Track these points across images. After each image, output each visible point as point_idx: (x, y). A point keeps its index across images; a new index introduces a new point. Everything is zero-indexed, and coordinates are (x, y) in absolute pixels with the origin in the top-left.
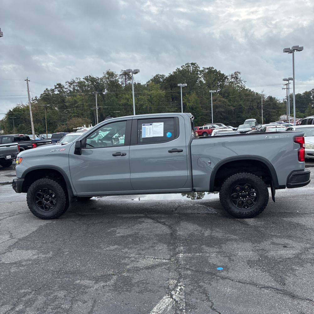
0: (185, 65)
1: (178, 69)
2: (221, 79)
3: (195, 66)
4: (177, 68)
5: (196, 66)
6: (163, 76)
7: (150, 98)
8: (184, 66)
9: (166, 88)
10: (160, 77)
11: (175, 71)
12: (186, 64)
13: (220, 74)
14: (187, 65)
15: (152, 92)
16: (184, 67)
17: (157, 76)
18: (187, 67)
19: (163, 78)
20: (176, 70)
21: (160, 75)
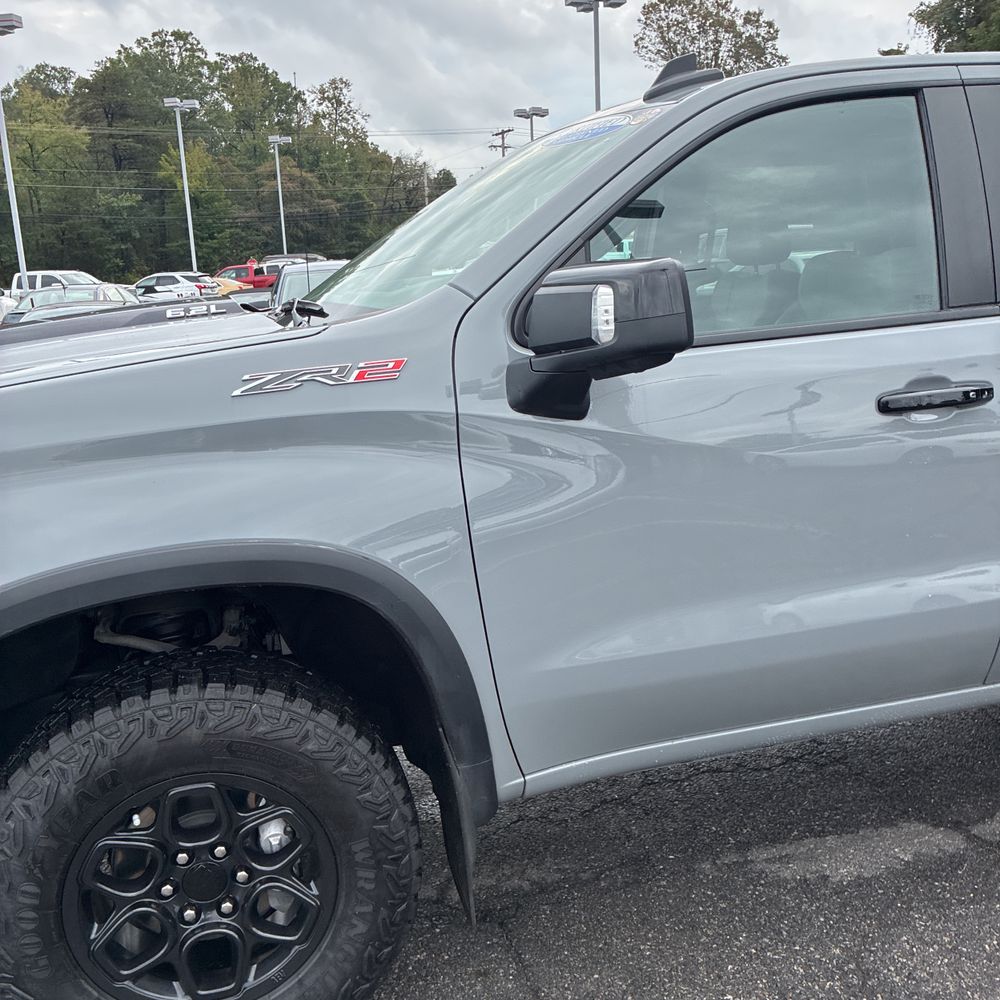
0: (150, 38)
1: (125, 49)
2: (280, 102)
3: (188, 46)
4: (122, 46)
5: (192, 44)
6: (64, 75)
7: (28, 153)
8: (145, 40)
9: (87, 119)
10: (55, 77)
11: (115, 56)
12: (154, 35)
13: (276, 81)
14: (157, 38)
15: (37, 127)
16: (146, 45)
17: (41, 68)
18: (157, 44)
19: (66, 80)
20: (120, 52)
21: (53, 68)
